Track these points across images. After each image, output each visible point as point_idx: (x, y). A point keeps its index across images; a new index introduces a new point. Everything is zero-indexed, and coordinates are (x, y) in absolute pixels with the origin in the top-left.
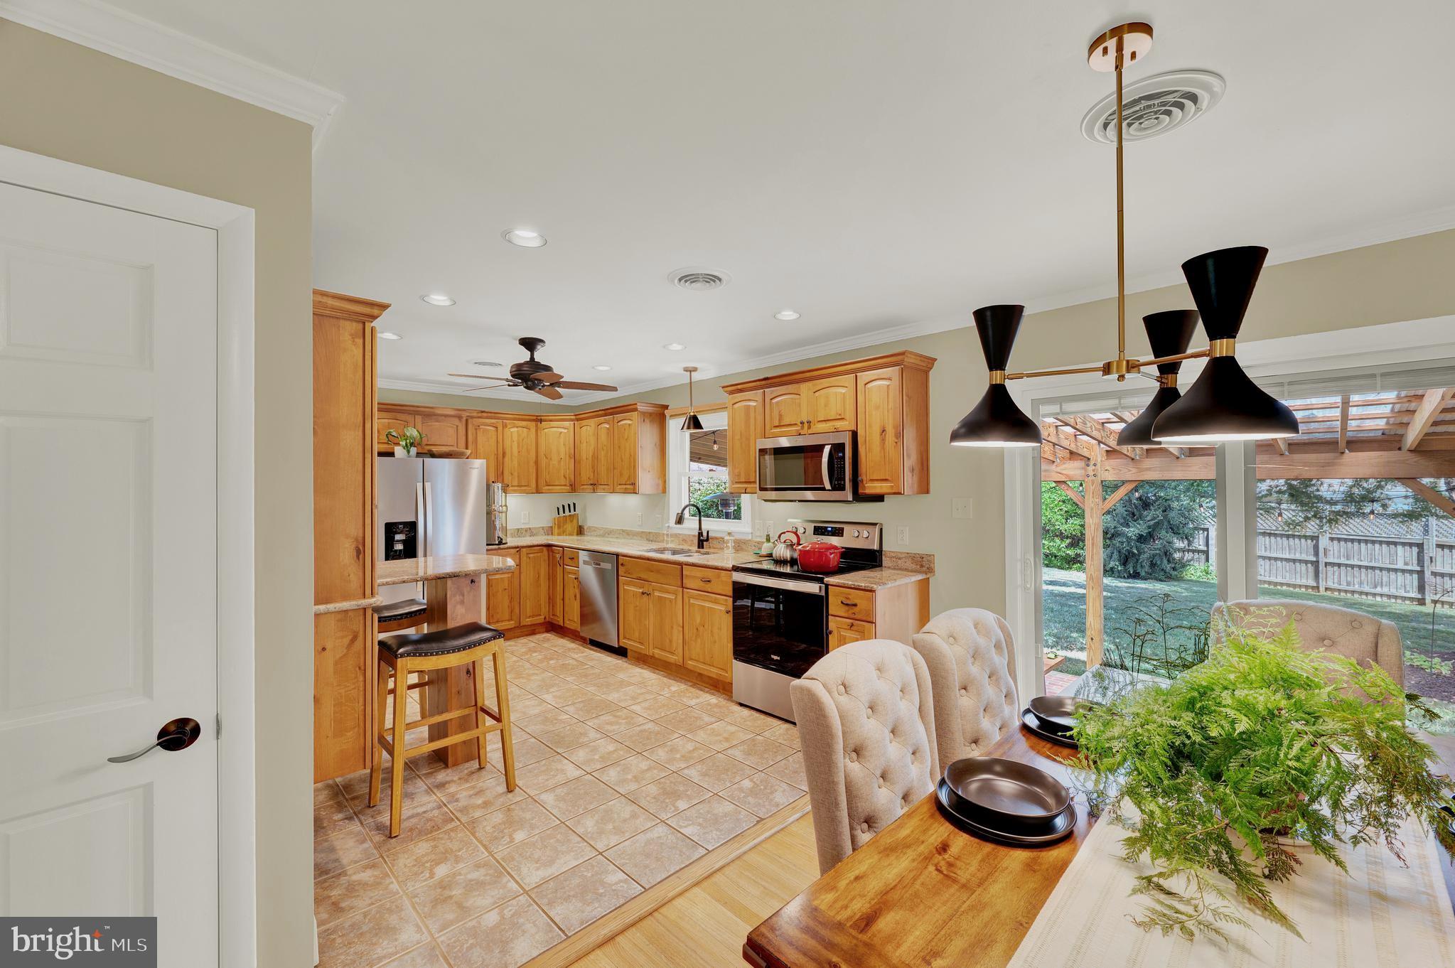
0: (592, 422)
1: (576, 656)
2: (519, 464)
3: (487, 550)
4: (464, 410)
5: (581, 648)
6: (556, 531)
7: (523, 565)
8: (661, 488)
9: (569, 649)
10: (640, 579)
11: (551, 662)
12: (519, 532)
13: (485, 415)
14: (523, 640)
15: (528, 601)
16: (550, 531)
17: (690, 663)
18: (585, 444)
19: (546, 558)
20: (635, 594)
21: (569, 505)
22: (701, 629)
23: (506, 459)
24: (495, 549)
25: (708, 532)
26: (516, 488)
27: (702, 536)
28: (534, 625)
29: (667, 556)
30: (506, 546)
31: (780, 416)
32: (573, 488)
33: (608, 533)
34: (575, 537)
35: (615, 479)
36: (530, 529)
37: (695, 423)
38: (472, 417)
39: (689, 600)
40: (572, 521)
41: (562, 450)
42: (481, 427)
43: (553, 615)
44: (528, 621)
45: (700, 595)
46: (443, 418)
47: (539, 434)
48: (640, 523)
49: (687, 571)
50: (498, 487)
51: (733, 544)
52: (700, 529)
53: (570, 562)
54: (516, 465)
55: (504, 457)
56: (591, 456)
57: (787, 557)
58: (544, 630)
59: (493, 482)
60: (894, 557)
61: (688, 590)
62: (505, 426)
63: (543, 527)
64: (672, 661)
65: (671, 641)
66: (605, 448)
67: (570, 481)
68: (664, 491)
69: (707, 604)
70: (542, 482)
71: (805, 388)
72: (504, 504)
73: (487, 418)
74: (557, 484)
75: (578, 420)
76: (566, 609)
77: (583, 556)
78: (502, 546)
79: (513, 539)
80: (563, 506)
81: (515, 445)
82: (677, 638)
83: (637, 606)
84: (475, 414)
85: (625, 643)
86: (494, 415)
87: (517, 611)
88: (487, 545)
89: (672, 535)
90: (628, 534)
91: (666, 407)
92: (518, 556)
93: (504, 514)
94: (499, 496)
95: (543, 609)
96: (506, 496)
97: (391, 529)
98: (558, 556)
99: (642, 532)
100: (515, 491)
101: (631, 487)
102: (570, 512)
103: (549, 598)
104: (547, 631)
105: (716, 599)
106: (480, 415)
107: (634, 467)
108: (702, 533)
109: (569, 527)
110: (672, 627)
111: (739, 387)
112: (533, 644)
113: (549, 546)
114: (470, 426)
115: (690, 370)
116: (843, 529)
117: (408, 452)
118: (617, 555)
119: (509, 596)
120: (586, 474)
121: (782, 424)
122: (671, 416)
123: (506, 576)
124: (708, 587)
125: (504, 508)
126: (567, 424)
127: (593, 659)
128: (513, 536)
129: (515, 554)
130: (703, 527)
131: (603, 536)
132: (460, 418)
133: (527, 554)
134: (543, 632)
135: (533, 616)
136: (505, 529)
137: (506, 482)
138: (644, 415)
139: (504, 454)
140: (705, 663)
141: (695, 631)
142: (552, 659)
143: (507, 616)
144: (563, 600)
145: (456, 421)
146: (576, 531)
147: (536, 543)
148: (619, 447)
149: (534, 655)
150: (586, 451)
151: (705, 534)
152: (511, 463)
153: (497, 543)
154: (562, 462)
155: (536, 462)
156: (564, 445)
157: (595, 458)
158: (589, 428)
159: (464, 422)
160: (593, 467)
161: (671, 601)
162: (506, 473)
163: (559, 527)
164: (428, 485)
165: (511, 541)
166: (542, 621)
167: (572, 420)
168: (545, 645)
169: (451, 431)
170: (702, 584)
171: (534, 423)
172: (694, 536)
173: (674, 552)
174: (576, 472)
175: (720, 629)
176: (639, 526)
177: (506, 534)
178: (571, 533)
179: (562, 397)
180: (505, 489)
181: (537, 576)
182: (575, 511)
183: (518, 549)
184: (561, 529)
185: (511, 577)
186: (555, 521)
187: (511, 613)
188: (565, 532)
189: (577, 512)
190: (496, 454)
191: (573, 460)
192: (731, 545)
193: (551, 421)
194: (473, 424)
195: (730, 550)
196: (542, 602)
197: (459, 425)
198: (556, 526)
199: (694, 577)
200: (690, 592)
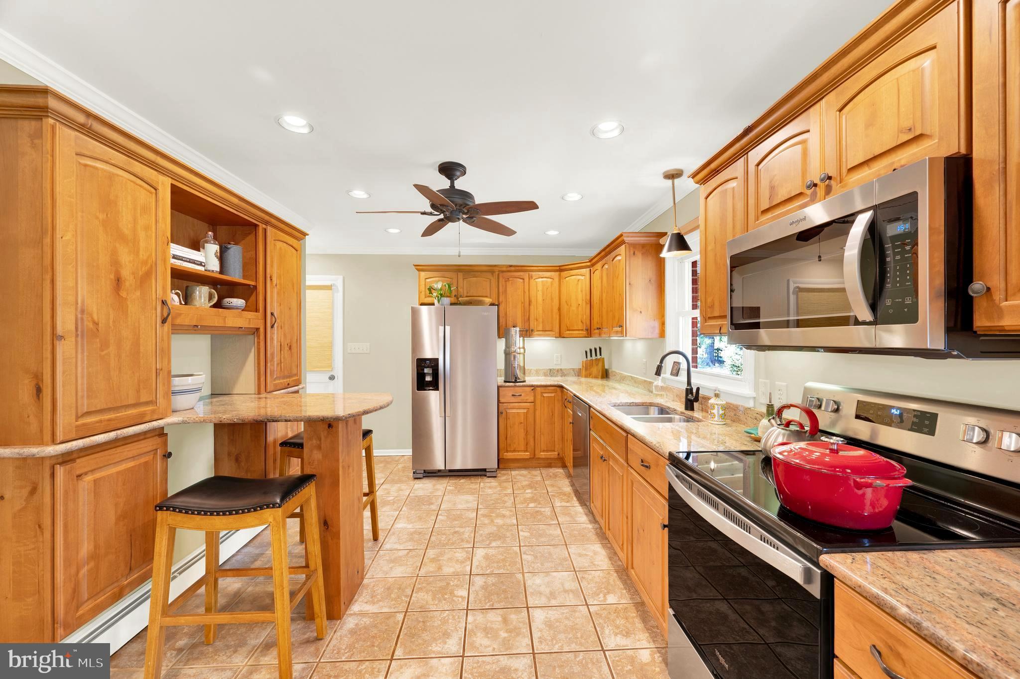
0: (599, 265)
1: (558, 504)
2: (543, 311)
4: (495, 266)
7: (538, 402)
8: (657, 331)
10: (601, 439)
12: (551, 372)
13: (513, 268)
15: (542, 436)
17: (633, 573)
18: (595, 289)
19: (560, 398)
21: (596, 350)
23: (532, 307)
24: (511, 386)
25: (698, 388)
26: (541, 333)
27: (691, 393)
28: (550, 459)
30: (522, 384)
31: (772, 189)
32: (591, 333)
35: (611, 323)
36: (561, 369)
37: (681, 243)
38: (503, 272)
39: (633, 484)
40: (597, 365)
41: (580, 296)
42: (510, 279)
43: (564, 453)
44: (543, 455)
45: (642, 484)
46: (480, 273)
47: (561, 283)
48: (645, 372)
49: (631, 442)
52: (689, 383)
53: (569, 405)
54: (541, 312)
55: (529, 305)
58: (557, 465)
59: (514, 326)
61: (631, 470)
62: (530, 277)
63: (573, 369)
64: (621, 557)
66: (606, 290)
67: (587, 326)
68: (662, 335)
69: (647, 502)
70: (564, 328)
72: (521, 346)
73: (515, 271)
74: (575, 329)
75: (591, 266)
76: (568, 450)
78: (517, 384)
80: (590, 350)
81: (540, 293)
84: (504, 269)
85: (592, 506)
86: (522, 269)
87: (532, 443)
91: (663, 235)
92: (533, 394)
93: (522, 356)
94: (517, 340)
95: (557, 446)
96: (524, 340)
97: (421, 363)
98: (565, 397)
99: (645, 381)
100: (540, 335)
102: (596, 356)
103: (562, 437)
104: (563, 467)
105: (653, 496)
106: (508, 269)
107: (623, 307)
108: (691, 389)
109: (595, 370)
112: (539, 479)
113: (561, 387)
114: (501, 279)
115: (672, 175)
119: (524, 429)
120: (596, 319)
121: (774, 204)
123: (523, 411)
124: (648, 475)
125: (522, 350)
126: (585, 271)
127: (568, 514)
129: (530, 392)
132: (492, 272)
133: (542, 393)
134: (559, 467)
135: (547, 451)
137: (532, 326)
138: (635, 248)
139: (530, 302)
143: (522, 448)
145: (489, 275)
147: (549, 383)
148: (613, 288)
149: (528, 491)
150: (596, 296)
151: (694, 391)
152: (537, 311)
153: (513, 381)
154: (580, 308)
155: (559, 309)
156: (582, 291)
157: (601, 301)
158: (598, 272)
159: (496, 276)
160: (600, 311)
162: (532, 319)
163: (586, 369)
164: (448, 328)
166: (556, 456)
167: (588, 267)
168: (548, 482)
169: (486, 284)
170: (642, 467)
171: (557, 273)
174: (591, 317)
177: (524, 373)
178: (596, 377)
179: (516, 232)
180: (527, 333)
181: (551, 414)
182: (601, 355)
183: (533, 388)
184: (588, 372)
185: (527, 412)
186: (583, 363)
187: (527, 445)
188: (591, 376)
189: (603, 356)
190: (523, 301)
191: (589, 306)
192: (718, 413)
193: (571, 270)
194: (503, 278)
195: (716, 419)
196: (556, 439)
197: (492, 278)
198: (584, 368)
199: (636, 454)
200: (633, 474)
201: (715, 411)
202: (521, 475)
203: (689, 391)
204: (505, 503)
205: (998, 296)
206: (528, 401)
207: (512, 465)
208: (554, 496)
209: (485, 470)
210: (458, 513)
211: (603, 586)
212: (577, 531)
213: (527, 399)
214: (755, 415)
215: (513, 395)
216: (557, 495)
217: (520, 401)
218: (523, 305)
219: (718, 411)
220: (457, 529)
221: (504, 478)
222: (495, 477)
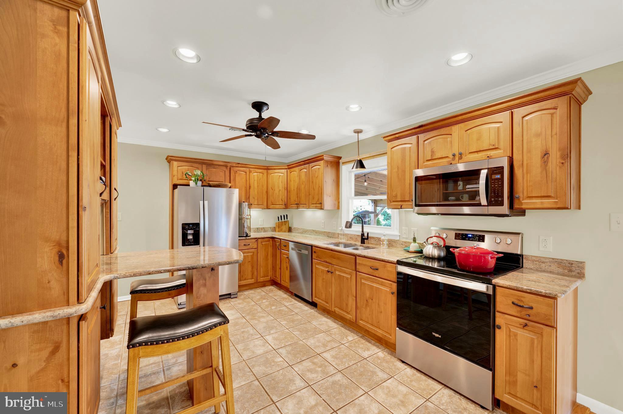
0: (297, 169)
1: (287, 304)
2: (258, 193)
3: (239, 240)
4: (229, 162)
5: (290, 298)
6: (277, 229)
7: (259, 248)
8: (337, 206)
9: (284, 298)
10: (326, 262)
11: (273, 308)
12: (258, 230)
13: (240, 165)
14: (259, 290)
15: (262, 268)
16: (274, 230)
17: (361, 322)
18: (293, 181)
19: (272, 245)
20: (323, 271)
21: (284, 216)
22: (370, 301)
23: (251, 190)
24: (244, 239)
25: (368, 234)
26: (256, 206)
27: (364, 236)
28: (265, 281)
29: (341, 248)
30: (250, 237)
31: (433, 152)
32: (286, 207)
33: (305, 232)
34: (287, 233)
35: (310, 201)
36: (264, 228)
37: (361, 165)
38: (233, 167)
39: (361, 280)
40: (285, 225)
41: (281, 185)
42: (238, 172)
43: (275, 277)
44: (262, 279)
45: (370, 278)
46: (217, 166)
47: (268, 176)
48: (323, 227)
49: (359, 260)
50: (245, 205)
51: (387, 243)
52: (363, 231)
53: (284, 248)
54: (256, 194)
55: (250, 189)
56: (296, 188)
57: (435, 255)
58: (270, 284)
59: (243, 202)
60: (536, 261)
61: (360, 273)
62: (250, 172)
63: (270, 227)
64: (348, 318)
65: (347, 305)
66: (304, 183)
67: (285, 201)
68: (338, 208)
69: (375, 285)
70: (269, 203)
71: (455, 129)
72: (249, 214)
73: (241, 167)
74: (277, 204)
75: (289, 168)
76: (282, 274)
77: (291, 245)
78: (247, 238)
79: (255, 233)
80: (281, 216)
81: (256, 182)
82: (351, 302)
83: (323, 279)
84: (234, 165)
85: (315, 300)
86: (245, 166)
87: (255, 273)
88: (239, 237)
89: (344, 235)
90: (316, 232)
91: (340, 158)
92: (256, 243)
93: (249, 220)
94: (246, 210)
95: (270, 273)
96: (250, 210)
97: (185, 227)
98: (278, 244)
99: (325, 232)
100: (256, 208)
101: (320, 206)
102: (284, 219)
103: (273, 267)
104: (272, 285)
105: (382, 282)
106: (237, 165)
107: (322, 193)
108: (364, 234)
109: (284, 228)
110: (348, 296)
111: (397, 136)
112: (264, 293)
113: (273, 238)
114: (232, 171)
115: (358, 132)
116: (484, 236)
117: (196, 184)
118: (312, 246)
119: (251, 266)
120: (293, 198)
121: (434, 158)
122: (343, 163)
123: (250, 254)
124: (376, 273)
125: (249, 216)
126: (283, 171)
127: (297, 308)
128: (255, 232)
129: (255, 242)
130: (365, 230)
131: (302, 233)
132: (226, 166)
133: (261, 242)
134: (270, 285)
135: (264, 277)
136: (250, 228)
137: (251, 202)
138: (327, 163)
139: (250, 187)
140: (372, 325)
141: (365, 302)
142: (273, 305)
143: (250, 276)
144: (280, 269)
145: (224, 168)
146: (287, 230)
147: (266, 236)
148: (312, 182)
149: (264, 301)
150: (293, 186)
151: (366, 235)
152: (254, 192)
153: (245, 236)
154: (281, 192)
155: (267, 192)
156: (282, 182)
157: (299, 189)
158: (295, 172)
159: (229, 169)
160: (297, 194)
161: (347, 279)
162: (251, 197)
163: (279, 227)
164: (206, 202)
165: (253, 235)
166: (269, 279)
167: (286, 169)
168: (270, 295)
169: (222, 174)
170: (371, 270)
171: (266, 171)
172: (358, 236)
173: (346, 246)
174: (288, 197)
175: (385, 304)
176: (322, 228)
177: (250, 231)
178: (285, 232)
179: (279, 147)
180: (250, 206)
181: (267, 254)
182: (287, 219)
183: (256, 240)
184: (280, 229)
185: (253, 255)
186: (276, 224)
187: (253, 275)
188: (282, 231)
189: (288, 220)
190: (246, 186)
191: (286, 191)
192: (386, 243)
193: (275, 169)
194: (233, 171)
195: (385, 246)
196: (269, 269)
197: (226, 170)
198: (277, 227)
199: (365, 265)
200: (361, 275)
201: (385, 243)
202: (251, 293)
203: (363, 235)
204: (257, 310)
205: (521, 199)
206: (253, 248)
207: (242, 288)
208: (281, 300)
209: (230, 294)
210: (233, 322)
211: (342, 334)
212: (308, 314)
213: (253, 247)
214: (402, 243)
215: (244, 245)
216: (282, 300)
217: (248, 248)
218: (245, 188)
219: (386, 242)
220: (242, 330)
221: (242, 297)
222: (236, 297)
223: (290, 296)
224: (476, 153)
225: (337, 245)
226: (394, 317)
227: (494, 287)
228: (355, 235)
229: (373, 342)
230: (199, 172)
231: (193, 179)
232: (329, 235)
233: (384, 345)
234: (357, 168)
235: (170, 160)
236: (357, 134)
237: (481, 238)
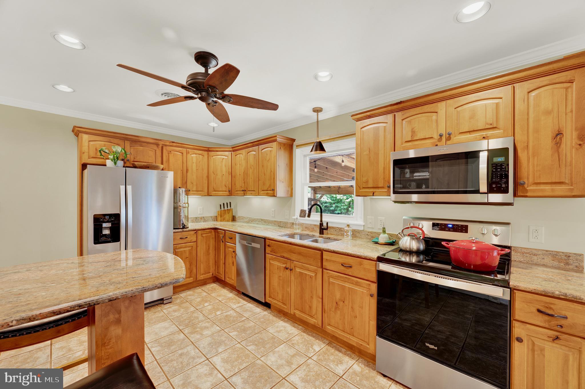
0: (244, 152)
1: (234, 306)
2: (197, 178)
3: (174, 233)
4: (160, 140)
5: (237, 298)
6: (219, 218)
7: (199, 241)
8: (290, 193)
9: (229, 299)
10: (283, 257)
11: (218, 313)
12: (196, 220)
13: (175, 144)
14: (199, 290)
15: (202, 264)
16: (216, 219)
17: (329, 328)
18: (238, 165)
19: (214, 236)
20: (279, 268)
21: (227, 204)
22: (341, 304)
23: (189, 174)
24: (180, 232)
25: (327, 223)
27: (323, 226)
28: (206, 279)
29: (297, 240)
30: (187, 229)
31: (413, 132)
32: (231, 193)
33: (251, 221)
34: (231, 223)
35: (260, 187)
36: (203, 217)
38: (166, 145)
39: (329, 279)
40: (228, 213)
41: (224, 169)
42: (172, 152)
43: (217, 273)
44: (201, 277)
45: (341, 277)
46: (145, 144)
47: (210, 159)
48: (274, 216)
49: (326, 255)
50: (182, 191)
52: (321, 221)
53: (229, 240)
54: (195, 178)
55: (187, 172)
56: (242, 173)
58: (212, 281)
59: (179, 188)
60: (526, 253)
61: (328, 271)
62: (187, 153)
63: (211, 216)
64: (312, 322)
65: (310, 307)
66: (252, 167)
67: (229, 188)
68: (291, 195)
69: (347, 285)
70: (211, 189)
71: (441, 107)
72: (186, 202)
73: (176, 146)
74: (220, 190)
75: (234, 151)
76: (227, 270)
77: (238, 236)
78: (185, 230)
79: (193, 224)
80: (224, 204)
81: (194, 164)
82: (316, 304)
83: (280, 277)
84: (168, 144)
85: (269, 300)
86: (181, 145)
87: (194, 271)
88: (174, 229)
89: (299, 224)
90: (265, 222)
91: (294, 140)
92: (195, 236)
93: (186, 209)
94: (183, 198)
95: (211, 269)
96: (188, 198)
97: (98, 220)
98: (221, 236)
99: (275, 221)
100: (194, 194)
101: (272, 193)
102: (227, 207)
103: (215, 262)
104: (214, 282)
105: (357, 282)
106: (171, 144)
107: (274, 178)
108: (323, 224)
109: (228, 216)
110: (312, 297)
111: (368, 114)
112: (205, 294)
113: (215, 229)
114: (164, 151)
115: (317, 110)
116: (467, 226)
117: (115, 163)
118: (265, 239)
119: (189, 262)
120: (239, 184)
121: (415, 139)
122: (297, 146)
123: (188, 249)
124: (348, 271)
125: (187, 205)
126: (227, 153)
127: (247, 310)
128: (193, 222)
129: (193, 235)
130: (323, 220)
131: (248, 222)
132: (158, 145)
133: (202, 234)
134: (211, 283)
135: (205, 274)
136: (187, 218)
137: (188, 187)
138: (280, 145)
139: (187, 170)
140: (344, 332)
141: (335, 304)
142: (218, 310)
144: (225, 264)
145: (155, 147)
146: (231, 219)
147: (207, 227)
148: (263, 166)
149: (206, 304)
150: (239, 170)
151: (325, 225)
152: (192, 177)
153: (182, 227)
154: (224, 177)
155: (208, 177)
156: (225, 166)
157: (246, 174)
158: (241, 155)
159: (160, 148)
160: (244, 180)
161: (311, 277)
162: (188, 183)
163: (221, 216)
164: (129, 188)
165: (191, 226)
166: (211, 276)
167: (230, 151)
168: (213, 295)
169: (152, 153)
170: (342, 268)
171: (206, 153)
172: (315, 225)
173: (302, 237)
174: (233, 183)
175: (362, 307)
176: (272, 217)
177: (188, 221)
178: (228, 221)
179: (228, 120)
180: (187, 192)
181: (208, 248)
182: (230, 207)
183: (196, 231)
184: (222, 218)
185: (191, 249)
186: (218, 213)
187: (191, 272)
188: (225, 220)
189: (232, 207)
190: (182, 170)
191: (230, 176)
192: (350, 234)
193: (217, 151)
194: (167, 150)
195: (349, 237)
196: (211, 264)
197: (157, 149)
198: (220, 216)
199: (334, 262)
200: (330, 273)
201: (349, 234)
202: (190, 295)
203: (321, 224)
204: (197, 318)
205: (526, 186)
206: (192, 241)
207: (178, 290)
208: (227, 302)
209: (162, 299)
210: (167, 339)
211: (306, 343)
212: (262, 318)
213: (191, 240)
214: (367, 233)
215: (180, 238)
216: (228, 301)
217: (186, 242)
218: (182, 172)
219: (351, 233)
220: (180, 352)
221: (178, 301)
222: (171, 302)
223: (237, 295)
224: (468, 134)
225: (292, 236)
226: (373, 323)
227: (512, 290)
228: (311, 225)
229: (343, 350)
230: (119, 149)
231: (111, 157)
232: (281, 225)
233: (357, 353)
234: (316, 150)
235: (77, 131)
236: (316, 114)
237: (464, 229)
